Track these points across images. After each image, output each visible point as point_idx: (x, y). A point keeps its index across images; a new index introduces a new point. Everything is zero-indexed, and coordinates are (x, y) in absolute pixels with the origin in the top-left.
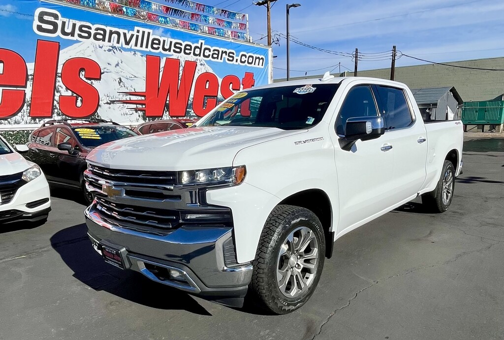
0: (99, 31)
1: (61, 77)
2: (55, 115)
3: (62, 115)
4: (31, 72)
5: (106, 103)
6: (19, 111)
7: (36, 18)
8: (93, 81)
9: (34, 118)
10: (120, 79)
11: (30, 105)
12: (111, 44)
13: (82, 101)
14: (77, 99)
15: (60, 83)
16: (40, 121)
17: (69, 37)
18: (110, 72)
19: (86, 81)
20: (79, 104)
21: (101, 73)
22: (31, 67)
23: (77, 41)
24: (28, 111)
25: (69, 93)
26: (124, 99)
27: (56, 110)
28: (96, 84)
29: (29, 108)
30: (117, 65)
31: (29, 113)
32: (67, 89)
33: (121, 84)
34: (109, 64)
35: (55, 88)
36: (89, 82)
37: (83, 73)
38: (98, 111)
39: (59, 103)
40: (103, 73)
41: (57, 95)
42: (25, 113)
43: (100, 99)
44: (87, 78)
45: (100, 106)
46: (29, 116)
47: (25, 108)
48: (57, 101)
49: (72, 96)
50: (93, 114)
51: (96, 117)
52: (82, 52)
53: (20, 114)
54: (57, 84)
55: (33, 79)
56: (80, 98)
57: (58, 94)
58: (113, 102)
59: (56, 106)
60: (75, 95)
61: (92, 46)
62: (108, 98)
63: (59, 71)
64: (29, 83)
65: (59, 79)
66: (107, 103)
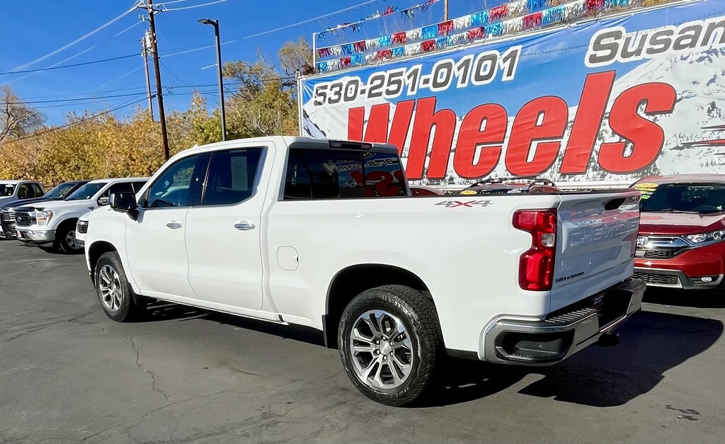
0: (687, 33)
1: (609, 118)
2: (591, 169)
3: (600, 170)
4: (571, 118)
5: (674, 149)
6: (550, 167)
7: (591, 47)
8: (658, 116)
9: (563, 175)
10: (713, 105)
11: (562, 160)
12: (706, 48)
13: (632, 148)
14: (626, 146)
15: (606, 126)
16: (569, 178)
17: (633, 58)
18: (695, 96)
19: (647, 117)
20: (628, 153)
21: (676, 101)
22: (573, 111)
23: (645, 60)
24: (559, 166)
25: (617, 138)
26: (714, 137)
27: (593, 164)
28: (662, 120)
29: (561, 162)
30: (713, 81)
31: (560, 169)
32: (614, 133)
33: (714, 113)
34: (694, 83)
35: (597, 135)
36: (651, 118)
37: (644, 107)
38: (656, 162)
39: (598, 154)
40: (680, 100)
41: (599, 142)
42: (555, 169)
43: (665, 143)
44: (648, 114)
45: (662, 153)
46: (559, 172)
47: (557, 162)
48: (596, 152)
49: (620, 142)
50: (648, 167)
51: (652, 171)
52: (648, 75)
53: (550, 171)
54: (602, 128)
55: (572, 126)
56: (631, 144)
57: (601, 141)
58: (688, 145)
59: (593, 158)
60: (624, 140)
61: (669, 61)
62: (679, 140)
63: (608, 110)
64: (567, 132)
65: (606, 121)
66: (677, 148)
